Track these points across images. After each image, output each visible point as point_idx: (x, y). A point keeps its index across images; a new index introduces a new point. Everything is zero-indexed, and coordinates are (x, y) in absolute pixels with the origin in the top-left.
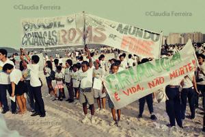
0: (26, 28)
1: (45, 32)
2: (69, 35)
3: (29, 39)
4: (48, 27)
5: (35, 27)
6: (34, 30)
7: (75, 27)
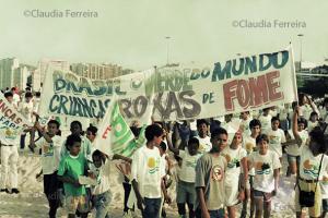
0: (60, 85)
1: (92, 101)
2: (135, 107)
3: (62, 105)
4: (97, 93)
5: (75, 89)
6: (72, 94)
7: (144, 95)
